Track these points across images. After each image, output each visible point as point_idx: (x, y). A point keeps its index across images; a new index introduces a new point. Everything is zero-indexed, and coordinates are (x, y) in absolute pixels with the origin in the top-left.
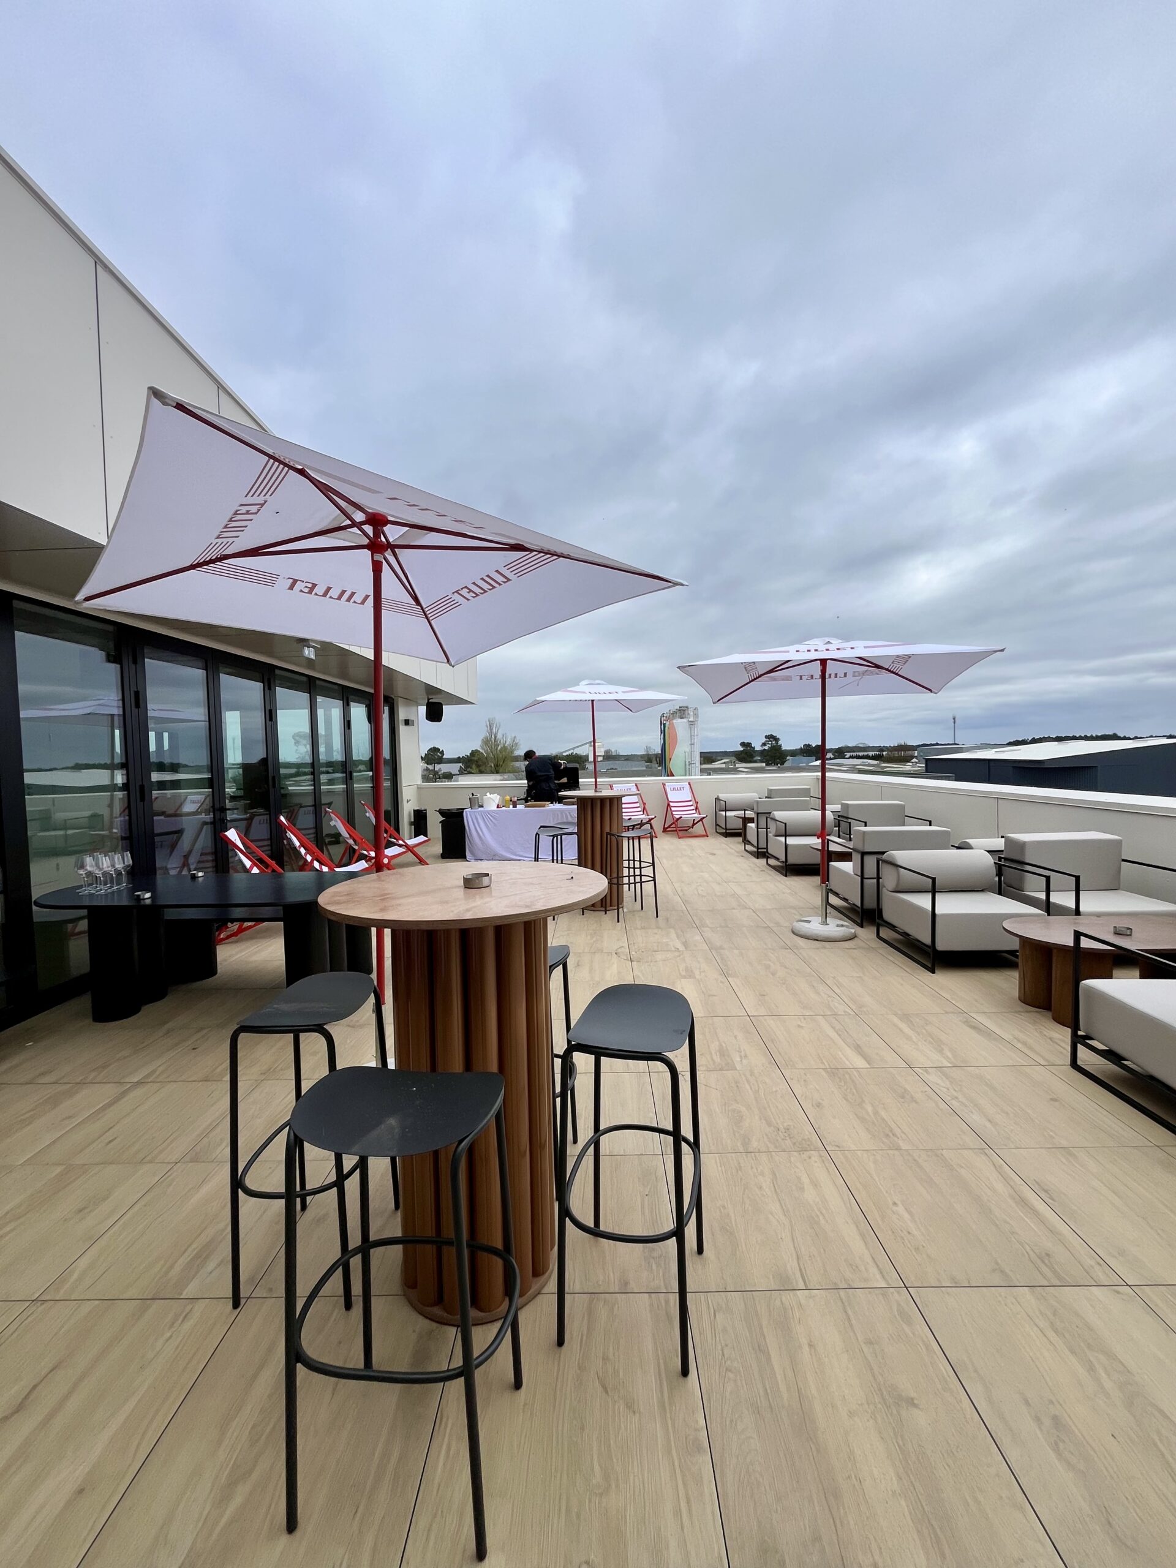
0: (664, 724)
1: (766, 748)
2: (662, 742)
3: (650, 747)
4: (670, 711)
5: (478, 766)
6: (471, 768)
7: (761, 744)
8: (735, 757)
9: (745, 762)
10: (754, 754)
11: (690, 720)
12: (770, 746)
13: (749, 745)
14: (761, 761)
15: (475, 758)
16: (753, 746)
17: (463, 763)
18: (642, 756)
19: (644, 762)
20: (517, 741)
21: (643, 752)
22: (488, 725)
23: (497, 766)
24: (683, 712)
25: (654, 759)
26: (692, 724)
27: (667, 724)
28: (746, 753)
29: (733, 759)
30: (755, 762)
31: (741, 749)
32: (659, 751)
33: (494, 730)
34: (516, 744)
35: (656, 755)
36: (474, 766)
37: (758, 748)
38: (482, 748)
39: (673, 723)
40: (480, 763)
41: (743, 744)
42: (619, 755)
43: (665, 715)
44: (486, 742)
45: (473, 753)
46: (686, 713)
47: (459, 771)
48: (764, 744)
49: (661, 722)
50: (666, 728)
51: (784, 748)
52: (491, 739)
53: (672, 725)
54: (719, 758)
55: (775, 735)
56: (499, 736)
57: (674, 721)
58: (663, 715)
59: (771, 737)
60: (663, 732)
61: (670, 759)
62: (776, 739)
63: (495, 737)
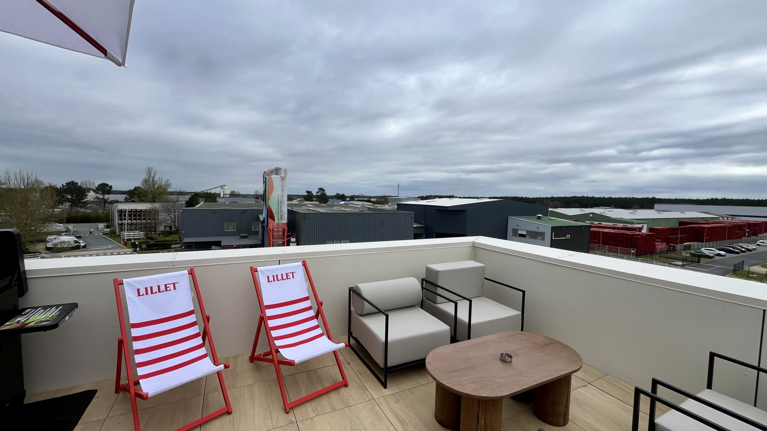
0: (266, 178)
1: (319, 194)
2: (264, 188)
3: (258, 191)
4: (269, 169)
5: (139, 197)
6: (134, 198)
7: (316, 192)
8: (304, 198)
9: (308, 201)
10: (313, 197)
11: (282, 176)
12: (321, 193)
13: (310, 192)
14: (317, 201)
15: (137, 192)
16: (312, 193)
17: (128, 194)
18: (253, 195)
19: (254, 199)
20: (169, 182)
21: (253, 193)
22: (148, 171)
23: (154, 197)
24: (277, 171)
25: (260, 197)
26: (283, 179)
27: (268, 177)
28: (309, 196)
29: (303, 199)
30: (313, 201)
31: (306, 194)
32: (262, 193)
33: (152, 175)
34: (169, 184)
35: (261, 196)
36: (136, 197)
37: (315, 194)
38: (143, 186)
39: (271, 177)
40: (141, 195)
41: (307, 192)
42: (239, 194)
43: (266, 172)
44: (146, 181)
45: (136, 189)
46: (280, 172)
47: (124, 200)
48: (318, 192)
49: (264, 176)
50: (267, 180)
51: (327, 195)
52: (149, 181)
53: (271, 178)
54: (295, 198)
55: (323, 188)
56: (156, 178)
57: (272, 176)
58: (265, 173)
59: (321, 189)
60: (265, 182)
61: (269, 199)
62: (323, 190)
63: (153, 178)
